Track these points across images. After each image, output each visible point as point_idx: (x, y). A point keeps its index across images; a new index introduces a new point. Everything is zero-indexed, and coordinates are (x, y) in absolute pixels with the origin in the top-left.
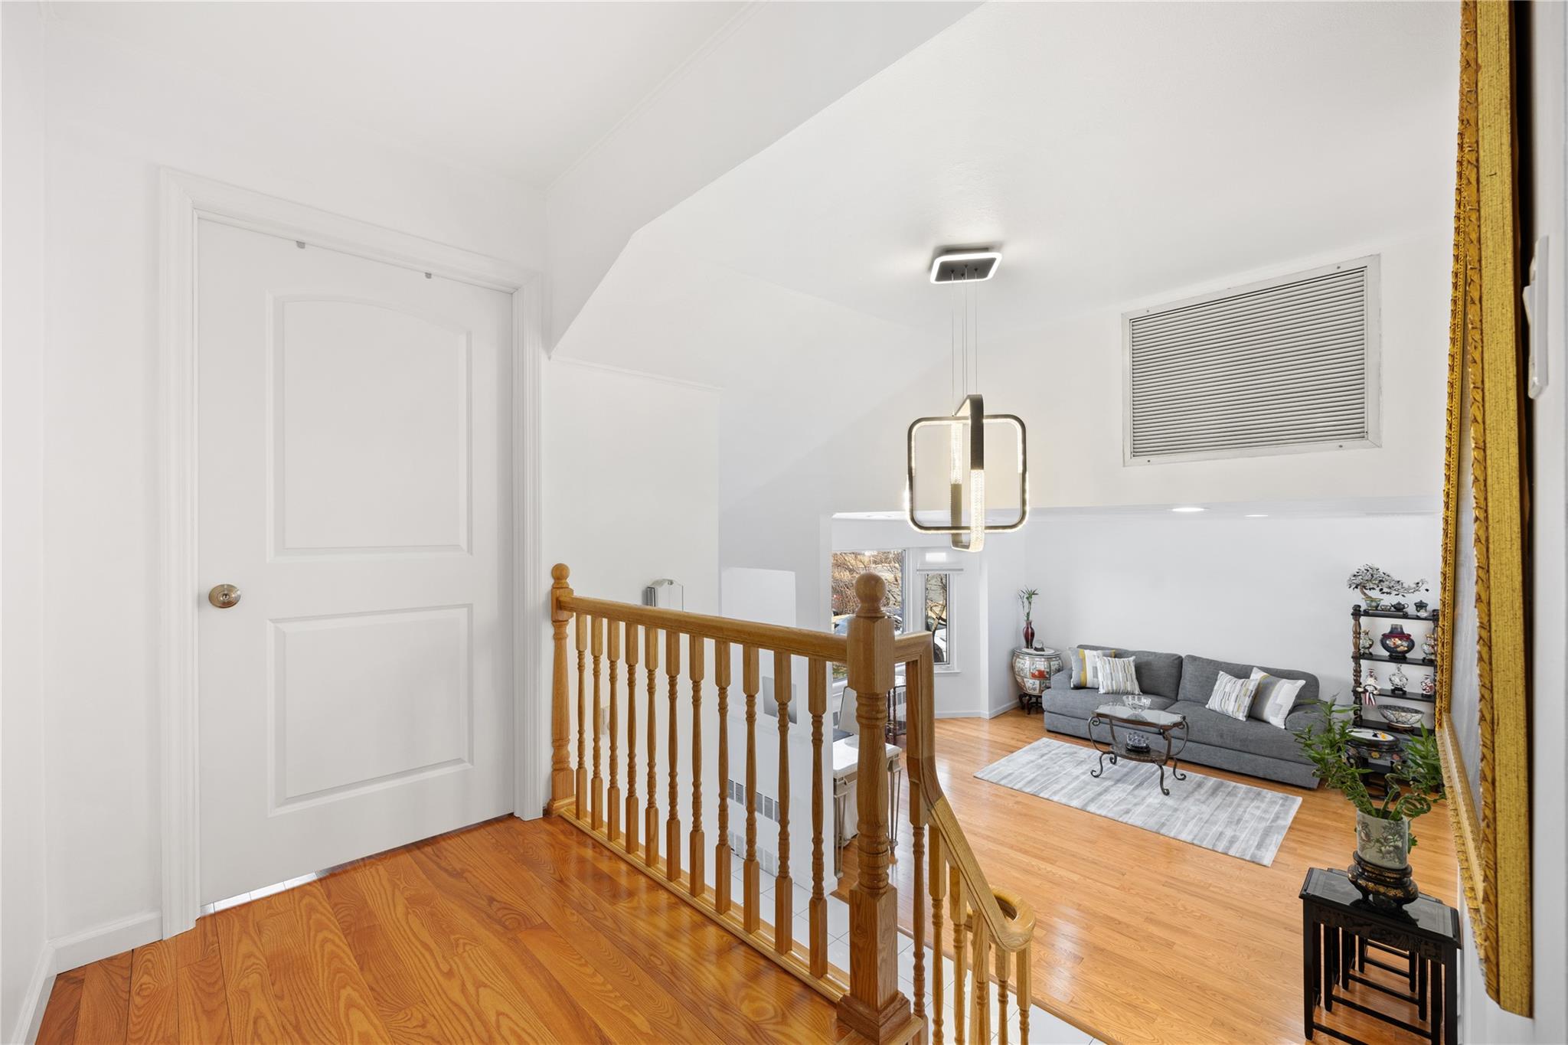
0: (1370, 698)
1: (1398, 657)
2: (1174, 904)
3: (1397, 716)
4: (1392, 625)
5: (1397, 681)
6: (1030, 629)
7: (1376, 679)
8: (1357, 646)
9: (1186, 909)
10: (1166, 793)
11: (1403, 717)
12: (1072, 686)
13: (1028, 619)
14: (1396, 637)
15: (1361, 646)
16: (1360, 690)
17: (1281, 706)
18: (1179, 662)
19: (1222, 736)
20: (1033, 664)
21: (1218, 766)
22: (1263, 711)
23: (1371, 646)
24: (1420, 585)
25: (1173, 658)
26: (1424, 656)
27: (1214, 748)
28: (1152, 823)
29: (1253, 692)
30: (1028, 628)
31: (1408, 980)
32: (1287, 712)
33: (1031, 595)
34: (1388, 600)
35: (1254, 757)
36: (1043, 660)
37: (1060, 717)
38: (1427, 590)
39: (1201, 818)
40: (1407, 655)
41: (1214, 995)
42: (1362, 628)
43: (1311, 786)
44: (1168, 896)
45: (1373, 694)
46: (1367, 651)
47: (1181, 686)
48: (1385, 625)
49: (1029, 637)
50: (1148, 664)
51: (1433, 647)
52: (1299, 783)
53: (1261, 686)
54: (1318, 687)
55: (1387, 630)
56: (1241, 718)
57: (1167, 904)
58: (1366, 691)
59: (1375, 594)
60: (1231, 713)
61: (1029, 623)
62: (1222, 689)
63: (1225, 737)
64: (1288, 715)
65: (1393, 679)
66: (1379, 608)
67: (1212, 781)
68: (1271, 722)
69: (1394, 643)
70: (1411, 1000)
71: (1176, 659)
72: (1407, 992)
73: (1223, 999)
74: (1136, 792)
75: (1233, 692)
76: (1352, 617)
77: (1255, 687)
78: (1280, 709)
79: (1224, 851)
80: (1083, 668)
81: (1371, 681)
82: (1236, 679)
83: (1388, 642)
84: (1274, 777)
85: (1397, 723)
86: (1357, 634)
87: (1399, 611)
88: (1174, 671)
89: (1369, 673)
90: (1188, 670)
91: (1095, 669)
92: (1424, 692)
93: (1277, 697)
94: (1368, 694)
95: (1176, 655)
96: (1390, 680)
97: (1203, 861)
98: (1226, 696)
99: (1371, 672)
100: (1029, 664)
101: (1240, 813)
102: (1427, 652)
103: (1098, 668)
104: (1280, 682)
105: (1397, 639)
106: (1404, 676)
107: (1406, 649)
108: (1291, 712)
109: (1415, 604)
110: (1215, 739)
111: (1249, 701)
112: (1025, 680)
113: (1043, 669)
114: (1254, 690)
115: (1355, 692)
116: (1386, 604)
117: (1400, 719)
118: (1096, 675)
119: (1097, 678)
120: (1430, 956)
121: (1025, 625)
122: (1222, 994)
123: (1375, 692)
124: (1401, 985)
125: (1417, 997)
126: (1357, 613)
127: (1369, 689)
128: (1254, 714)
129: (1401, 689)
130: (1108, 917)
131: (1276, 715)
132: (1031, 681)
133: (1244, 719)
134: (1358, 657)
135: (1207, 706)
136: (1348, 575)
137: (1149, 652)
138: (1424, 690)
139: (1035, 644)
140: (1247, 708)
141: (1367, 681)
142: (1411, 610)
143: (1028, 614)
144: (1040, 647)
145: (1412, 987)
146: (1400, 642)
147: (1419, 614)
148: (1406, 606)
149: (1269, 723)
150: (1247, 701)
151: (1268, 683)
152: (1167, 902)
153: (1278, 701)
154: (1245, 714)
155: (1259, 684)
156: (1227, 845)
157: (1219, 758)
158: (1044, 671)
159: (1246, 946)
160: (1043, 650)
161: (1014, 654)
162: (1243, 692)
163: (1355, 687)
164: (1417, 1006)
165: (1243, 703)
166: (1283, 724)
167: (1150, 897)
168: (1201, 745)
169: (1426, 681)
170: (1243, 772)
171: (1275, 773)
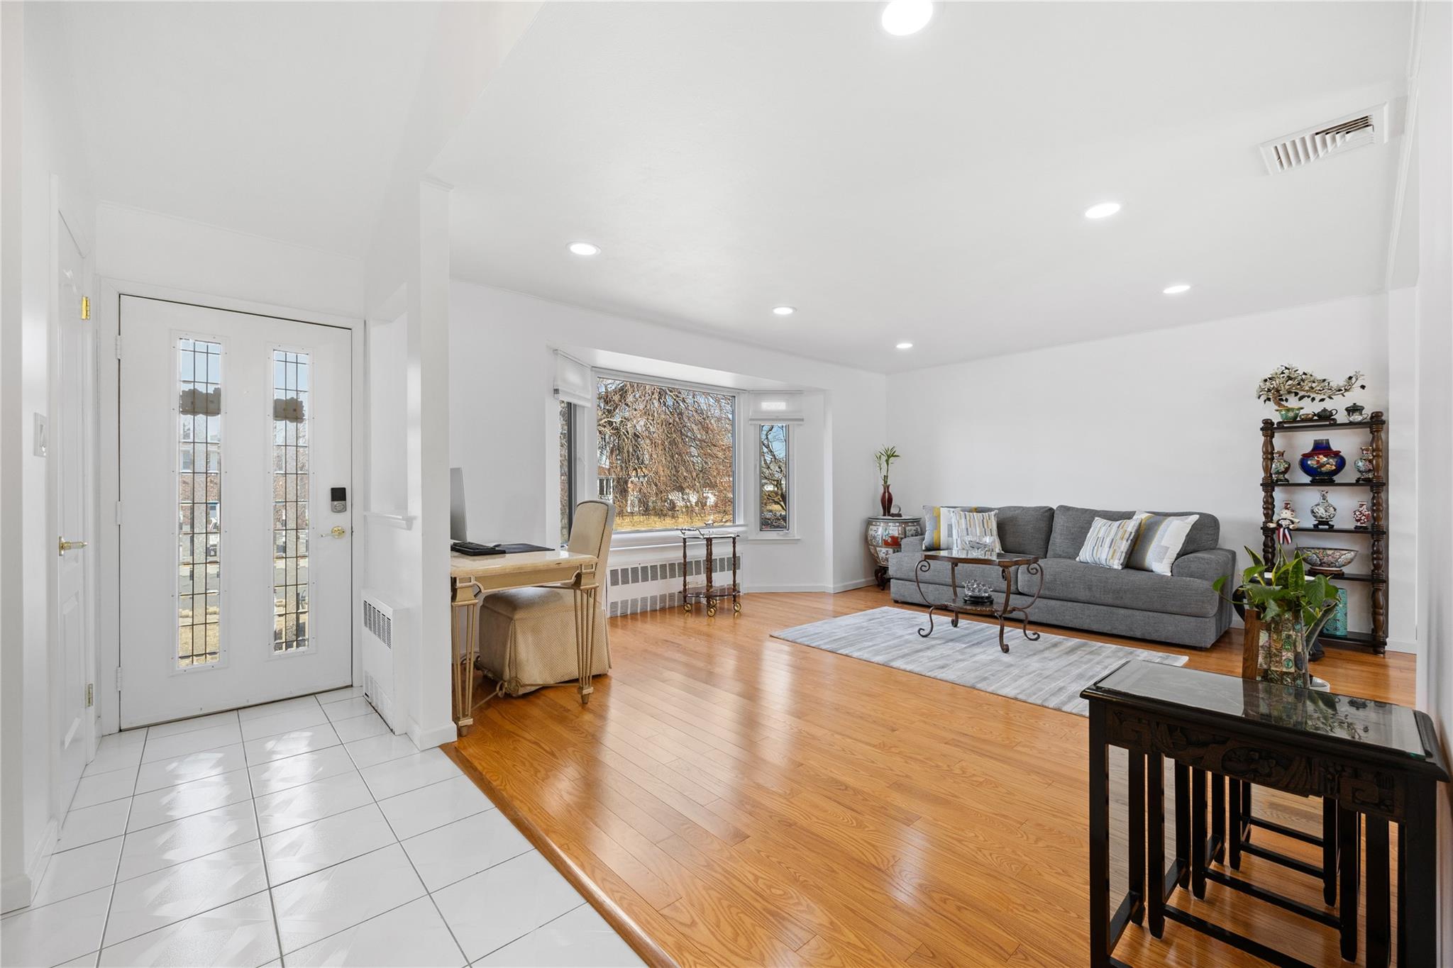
0: (1284, 535)
1: (1322, 479)
2: (948, 766)
3: (1320, 555)
4: (1315, 441)
5: (1321, 511)
6: (887, 494)
7: (1293, 511)
8: (1267, 469)
9: (964, 772)
10: (1006, 650)
11: (1328, 556)
12: (924, 548)
13: (886, 482)
14: (1320, 454)
15: (1273, 471)
16: (1272, 525)
17: (1167, 548)
18: (1050, 514)
19: (1090, 589)
20: (886, 529)
21: (1085, 627)
22: (1144, 559)
23: (1287, 470)
24: (1354, 380)
25: (1042, 511)
26: (1358, 475)
27: (1082, 604)
28: (969, 679)
29: (1133, 534)
30: (885, 492)
31: (1320, 883)
32: (1175, 556)
33: (891, 455)
34: (1310, 408)
35: (1130, 612)
36: (898, 524)
37: (907, 583)
38: (1363, 387)
39: (1041, 674)
40: (1335, 478)
41: (945, 901)
42: (1275, 448)
43: (1203, 645)
44: (944, 756)
45: (1290, 530)
46: (1281, 477)
47: (1051, 542)
48: (1305, 441)
49: (887, 502)
50: (1013, 520)
51: (1370, 461)
52: (1187, 642)
53: (1142, 528)
54: (1218, 528)
55: (1308, 448)
56: (1116, 567)
57: (937, 766)
58: (1280, 526)
59: (1293, 402)
60: (1104, 562)
61: (887, 487)
62: (1094, 535)
63: (1093, 589)
64: (1176, 560)
65: (1316, 510)
66: (1298, 419)
67: (1074, 641)
68: (1154, 570)
69: (1318, 462)
70: (1325, 919)
71: (1047, 511)
72: (1319, 904)
73: (959, 908)
74: (968, 650)
75: (1107, 536)
76: (1261, 432)
77: (1135, 528)
78: (1166, 553)
79: (1056, 707)
80: (937, 526)
81: (1287, 514)
82: (1110, 522)
83: (1309, 462)
84: (1155, 637)
85: (1321, 565)
86: (1269, 454)
87: (1325, 419)
88: (1043, 525)
89: (1284, 505)
90: (1059, 522)
91: (950, 527)
92: (1359, 524)
93: (1163, 537)
94: (1282, 530)
95: (1045, 507)
96: (1313, 512)
97: (1020, 717)
98: (1100, 542)
99: (1287, 504)
100: (884, 530)
101: (1098, 670)
102: (1362, 469)
103: (953, 525)
104: (1167, 521)
105: (1321, 456)
106: (1330, 506)
107: (1334, 468)
108: (1180, 555)
109: (1347, 409)
110: (1083, 595)
111: (1127, 546)
112: (878, 549)
113: (897, 535)
114: (1133, 531)
115: (1265, 529)
116: (1308, 413)
117: (1325, 559)
118: (950, 535)
119: (952, 536)
120: (1364, 806)
121: (882, 491)
122: (959, 900)
123: (1291, 527)
124: (1308, 891)
125: (1337, 914)
126: (1269, 429)
127: (1284, 523)
128: (1133, 561)
129: (1326, 523)
130: (837, 781)
131: (1161, 560)
132: (884, 550)
133: (1120, 568)
134: (1269, 485)
135: (1077, 559)
136: (1258, 383)
137: (1015, 507)
138: (1358, 521)
139: (893, 511)
140: (1124, 554)
141: (1282, 514)
142: (1341, 417)
143: (886, 477)
144: (897, 512)
145: (1329, 896)
146: (1325, 459)
147: (1351, 419)
148: (1334, 412)
149: (1152, 571)
150: (1124, 546)
151: (1152, 523)
152: (940, 764)
153: (1164, 543)
154: (1122, 561)
155: (1140, 524)
156: (1065, 699)
157: (1087, 617)
158: (898, 537)
159: (1040, 825)
160: (901, 516)
161: (869, 522)
162: (1120, 534)
163: (1265, 523)
164: (1338, 932)
165: (1119, 548)
166: (1169, 570)
167: (919, 757)
168: (1065, 603)
169: (1361, 509)
170: (1115, 632)
171: (1157, 631)
